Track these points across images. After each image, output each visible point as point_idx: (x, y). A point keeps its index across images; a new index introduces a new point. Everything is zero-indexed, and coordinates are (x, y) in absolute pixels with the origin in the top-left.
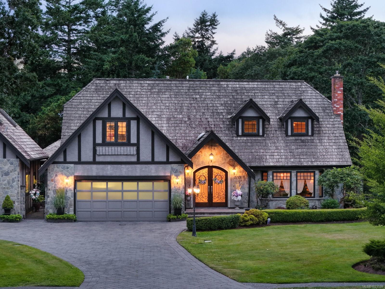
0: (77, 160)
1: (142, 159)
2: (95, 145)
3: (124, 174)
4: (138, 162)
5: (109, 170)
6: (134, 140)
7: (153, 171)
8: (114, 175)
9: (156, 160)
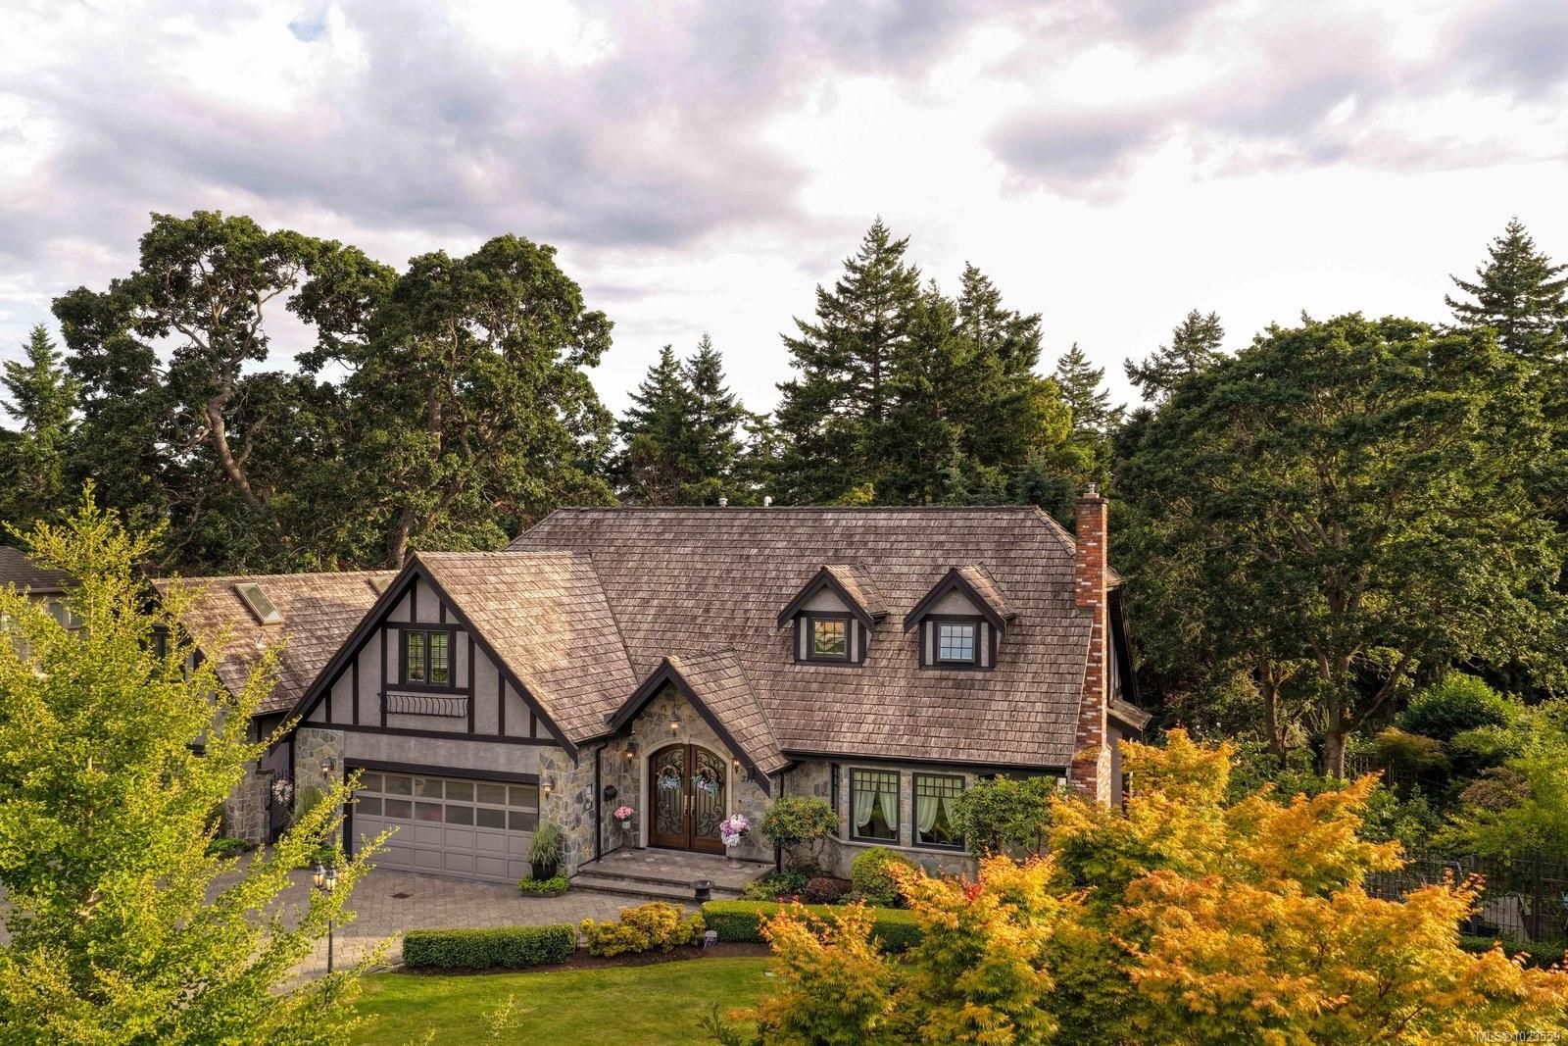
0: (350, 721)
1: (479, 729)
2: (386, 686)
3: (442, 762)
4: (471, 736)
5: (413, 752)
6: (462, 681)
7: (502, 760)
8: (422, 762)
9: (508, 732)
